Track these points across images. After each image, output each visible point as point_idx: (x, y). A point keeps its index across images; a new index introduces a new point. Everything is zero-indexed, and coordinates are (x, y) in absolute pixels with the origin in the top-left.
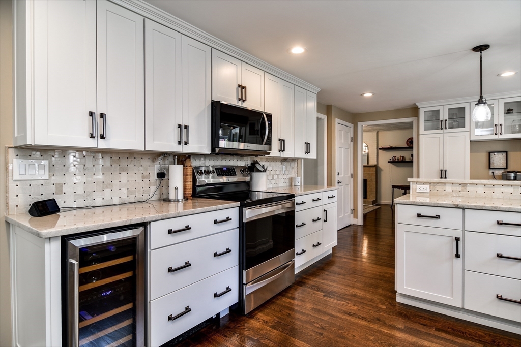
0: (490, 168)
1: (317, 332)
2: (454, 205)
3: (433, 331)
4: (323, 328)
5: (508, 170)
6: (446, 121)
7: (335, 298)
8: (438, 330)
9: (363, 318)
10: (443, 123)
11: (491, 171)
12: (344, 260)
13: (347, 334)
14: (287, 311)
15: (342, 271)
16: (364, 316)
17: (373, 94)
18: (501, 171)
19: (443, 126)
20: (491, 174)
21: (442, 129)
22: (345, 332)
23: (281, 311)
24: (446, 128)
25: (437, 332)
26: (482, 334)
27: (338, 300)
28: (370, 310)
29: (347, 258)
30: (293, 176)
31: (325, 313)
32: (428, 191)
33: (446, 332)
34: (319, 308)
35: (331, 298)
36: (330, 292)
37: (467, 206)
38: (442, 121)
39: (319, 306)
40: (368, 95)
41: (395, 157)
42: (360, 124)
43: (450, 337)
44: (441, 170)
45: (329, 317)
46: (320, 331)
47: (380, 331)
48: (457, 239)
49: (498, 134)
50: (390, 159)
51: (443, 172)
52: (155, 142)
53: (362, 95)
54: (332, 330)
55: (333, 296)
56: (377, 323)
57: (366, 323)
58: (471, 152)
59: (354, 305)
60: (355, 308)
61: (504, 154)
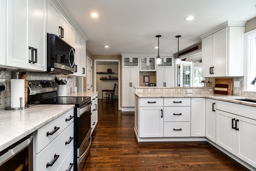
0: (144, 82)
1: (122, 169)
2: (161, 97)
3: (158, 150)
4: (122, 166)
5: (149, 83)
6: (132, 62)
7: (115, 148)
8: (159, 148)
9: (133, 154)
10: (131, 63)
11: (145, 83)
12: (103, 128)
13: (134, 164)
14: (99, 165)
15: (107, 135)
16: (133, 153)
17: (109, 47)
18: (148, 83)
19: (131, 65)
20: (144, 84)
21: (130, 66)
22: (132, 164)
23: (95, 166)
24: (132, 66)
25: (160, 149)
26: (170, 145)
27: (117, 149)
28: (133, 149)
29: (104, 128)
30: (72, 86)
31: (117, 158)
32: (142, 92)
33: (162, 148)
34: (112, 156)
35: (113, 149)
36: (110, 146)
37: (165, 97)
38: (130, 62)
39: (111, 155)
40: (107, 47)
41: (103, 77)
42: (95, 61)
43: (164, 150)
44: (130, 83)
45: (120, 159)
46: (122, 168)
47: (143, 157)
48: (162, 110)
49: (148, 69)
50: (101, 78)
51: (131, 84)
52: (13, 59)
53: (104, 46)
54: (127, 165)
55: (113, 148)
56: (140, 154)
57: (136, 156)
58: (140, 76)
59: (125, 149)
60: (126, 150)
61: (148, 77)
